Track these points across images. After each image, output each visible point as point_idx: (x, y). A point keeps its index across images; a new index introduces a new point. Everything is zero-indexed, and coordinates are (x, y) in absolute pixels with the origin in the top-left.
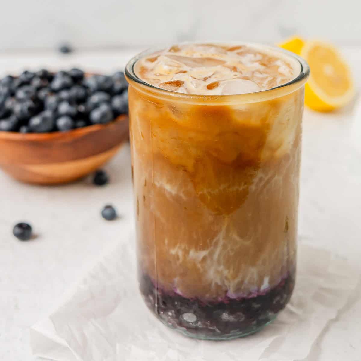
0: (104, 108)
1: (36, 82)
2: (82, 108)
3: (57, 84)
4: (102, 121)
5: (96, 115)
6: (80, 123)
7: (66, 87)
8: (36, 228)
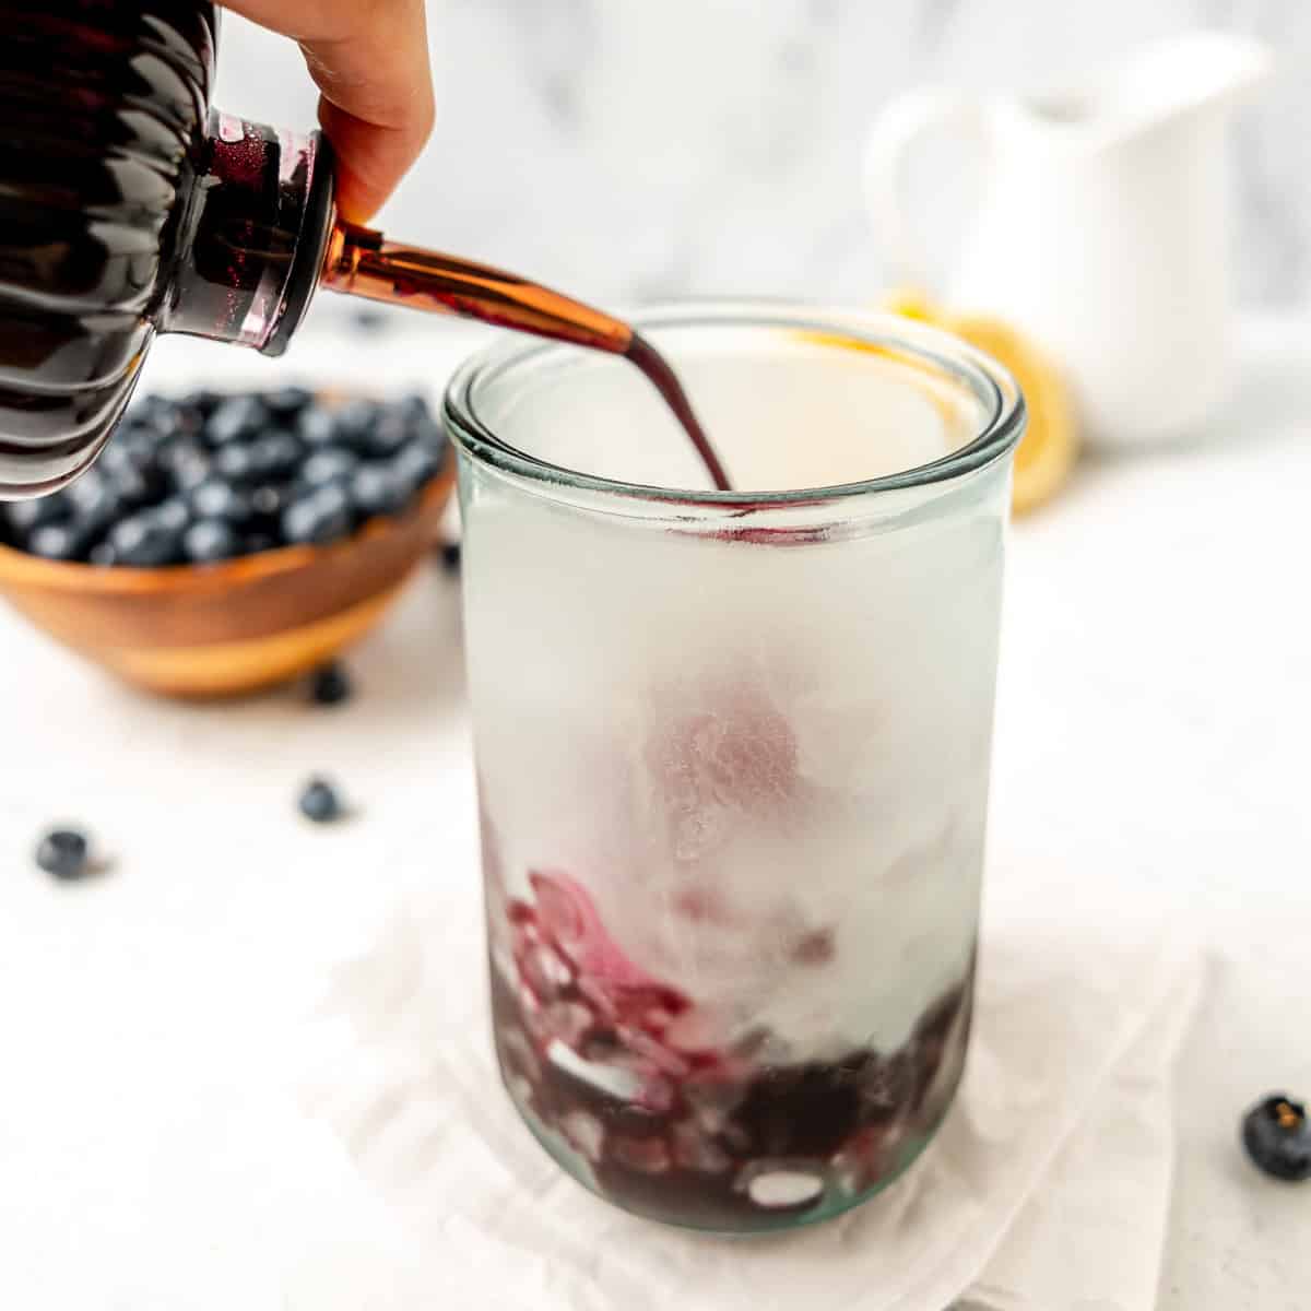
0: (330, 501)
1: (167, 424)
2: (270, 498)
3: (226, 424)
4: (321, 536)
5: (301, 519)
6: (257, 540)
7: (247, 437)
8: (102, 843)
